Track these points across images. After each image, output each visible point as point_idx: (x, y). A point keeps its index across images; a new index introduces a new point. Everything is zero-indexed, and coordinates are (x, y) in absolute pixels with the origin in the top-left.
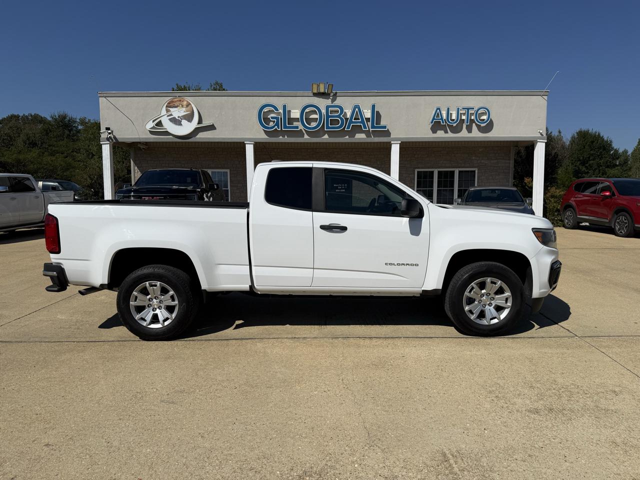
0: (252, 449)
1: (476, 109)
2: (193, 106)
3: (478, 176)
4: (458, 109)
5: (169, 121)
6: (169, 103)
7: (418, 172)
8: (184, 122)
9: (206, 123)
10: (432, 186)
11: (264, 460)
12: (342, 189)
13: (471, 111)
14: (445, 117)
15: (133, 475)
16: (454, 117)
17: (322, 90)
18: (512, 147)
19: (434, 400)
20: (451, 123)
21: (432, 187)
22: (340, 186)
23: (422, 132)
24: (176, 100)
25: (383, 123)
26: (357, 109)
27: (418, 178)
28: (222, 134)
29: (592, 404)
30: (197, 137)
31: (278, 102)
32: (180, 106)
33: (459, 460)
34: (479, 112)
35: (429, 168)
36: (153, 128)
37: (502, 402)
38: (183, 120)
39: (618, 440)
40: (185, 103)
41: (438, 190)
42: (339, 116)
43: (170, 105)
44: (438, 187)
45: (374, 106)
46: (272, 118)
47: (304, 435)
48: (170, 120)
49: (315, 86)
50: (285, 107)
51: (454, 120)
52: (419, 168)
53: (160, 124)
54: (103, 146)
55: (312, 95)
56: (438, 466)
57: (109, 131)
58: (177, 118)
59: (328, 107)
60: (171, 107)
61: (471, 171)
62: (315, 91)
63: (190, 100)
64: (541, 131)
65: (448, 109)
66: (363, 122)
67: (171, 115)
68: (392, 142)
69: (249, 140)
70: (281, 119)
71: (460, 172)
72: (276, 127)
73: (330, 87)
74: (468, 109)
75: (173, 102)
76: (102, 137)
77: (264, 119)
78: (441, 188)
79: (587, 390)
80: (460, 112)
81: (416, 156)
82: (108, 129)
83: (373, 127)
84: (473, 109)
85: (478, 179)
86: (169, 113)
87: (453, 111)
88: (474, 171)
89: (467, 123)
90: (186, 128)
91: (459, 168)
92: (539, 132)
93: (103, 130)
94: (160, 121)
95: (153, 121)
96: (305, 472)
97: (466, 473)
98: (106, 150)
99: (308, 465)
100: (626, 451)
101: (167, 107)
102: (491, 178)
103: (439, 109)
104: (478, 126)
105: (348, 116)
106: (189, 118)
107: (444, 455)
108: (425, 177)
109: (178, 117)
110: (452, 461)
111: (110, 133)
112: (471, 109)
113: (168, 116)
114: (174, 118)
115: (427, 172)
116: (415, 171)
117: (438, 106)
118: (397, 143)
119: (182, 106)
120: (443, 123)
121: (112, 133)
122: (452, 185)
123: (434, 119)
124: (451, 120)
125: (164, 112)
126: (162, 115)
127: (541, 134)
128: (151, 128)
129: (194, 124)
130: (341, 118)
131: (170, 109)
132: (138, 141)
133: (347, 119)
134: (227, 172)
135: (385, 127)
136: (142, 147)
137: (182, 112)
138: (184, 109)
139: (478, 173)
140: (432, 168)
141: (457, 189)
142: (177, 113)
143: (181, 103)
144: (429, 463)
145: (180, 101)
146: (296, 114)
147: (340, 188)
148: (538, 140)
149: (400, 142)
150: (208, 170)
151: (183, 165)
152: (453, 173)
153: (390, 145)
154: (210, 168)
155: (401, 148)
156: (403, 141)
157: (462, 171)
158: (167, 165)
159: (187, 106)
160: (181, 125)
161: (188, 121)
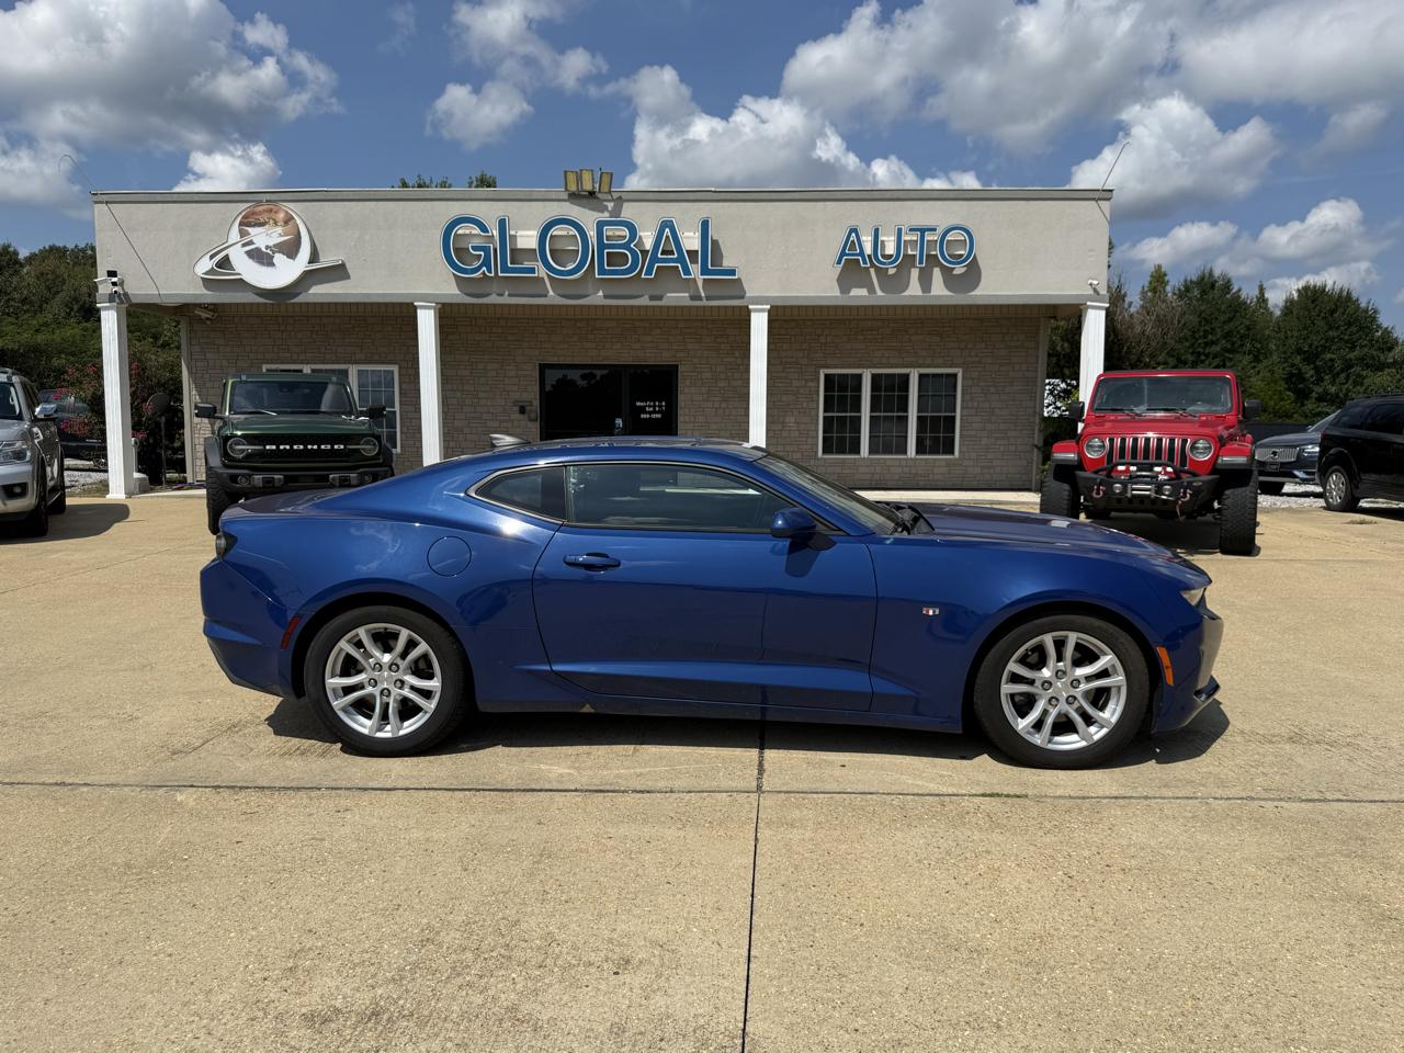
1: (940, 231)
2: (299, 221)
3: (963, 386)
4: (900, 230)
5: (246, 256)
6: (245, 217)
7: (826, 376)
8: (279, 258)
9: (326, 261)
10: (857, 407)
12: (655, 412)
13: (929, 237)
14: (868, 249)
16: (890, 249)
17: (588, 186)
18: (1042, 319)
20: (884, 264)
21: (859, 410)
22: (650, 406)
23: (818, 284)
24: (261, 208)
25: (727, 263)
26: (667, 230)
27: (826, 390)
28: (365, 285)
30: (310, 292)
31: (489, 212)
32: (271, 222)
34: (948, 238)
35: (850, 368)
36: (211, 272)
38: (277, 255)
40: (281, 216)
41: (871, 417)
42: (627, 246)
43: (248, 221)
44: (873, 409)
45: (705, 225)
46: (474, 248)
48: (250, 254)
49: (572, 178)
51: (892, 256)
52: (828, 367)
53: (225, 263)
54: (104, 314)
55: (566, 197)
57: (114, 279)
58: (264, 249)
59: (600, 225)
60: (249, 225)
61: (948, 375)
62: (573, 188)
63: (292, 208)
64: (1095, 282)
65: (877, 231)
66: (681, 259)
67: (251, 243)
68: (750, 307)
69: (425, 298)
70: (495, 250)
71: (922, 377)
72: (484, 268)
73: (606, 179)
74: (923, 231)
75: (254, 213)
76: (100, 291)
77: (455, 252)
78: (878, 414)
80: (905, 238)
81: (822, 340)
82: (112, 274)
83: (705, 271)
84: (935, 230)
85: (963, 394)
86: (247, 239)
87: (889, 235)
88: (955, 376)
89: (921, 263)
90: (284, 273)
91: (920, 367)
92: (1091, 285)
93: (101, 276)
94: (227, 258)
95: (212, 257)
98: (110, 322)
101: (240, 224)
102: (992, 390)
103: (854, 230)
104: (947, 272)
105: (648, 244)
106: (291, 249)
108: (843, 388)
109: (267, 247)
111: (114, 284)
112: (929, 230)
113: (244, 245)
114: (258, 249)
115: (846, 375)
116: (819, 372)
117: (853, 223)
118: (762, 310)
119: (276, 223)
120: (865, 263)
121: (122, 283)
122: (904, 407)
123: (843, 254)
124: (883, 256)
125: (234, 235)
126: (230, 242)
127: (1095, 290)
128: (205, 273)
129: (301, 264)
130: (631, 250)
131: (250, 229)
132: (193, 301)
133: (645, 252)
134: (392, 372)
135: (733, 272)
136: (204, 315)
137: (275, 235)
138: (279, 230)
139: (964, 378)
140: (859, 367)
141: (915, 415)
142: (264, 238)
143: (273, 215)
145: (271, 210)
146: (527, 239)
147: (651, 409)
148: (1089, 303)
149: (768, 307)
150: (351, 366)
151: (295, 356)
152: (906, 377)
153: (748, 312)
154: (356, 362)
155: (770, 322)
156: (774, 304)
157: (927, 375)
158: (260, 356)
159: (286, 223)
160: (272, 265)
161: (288, 257)
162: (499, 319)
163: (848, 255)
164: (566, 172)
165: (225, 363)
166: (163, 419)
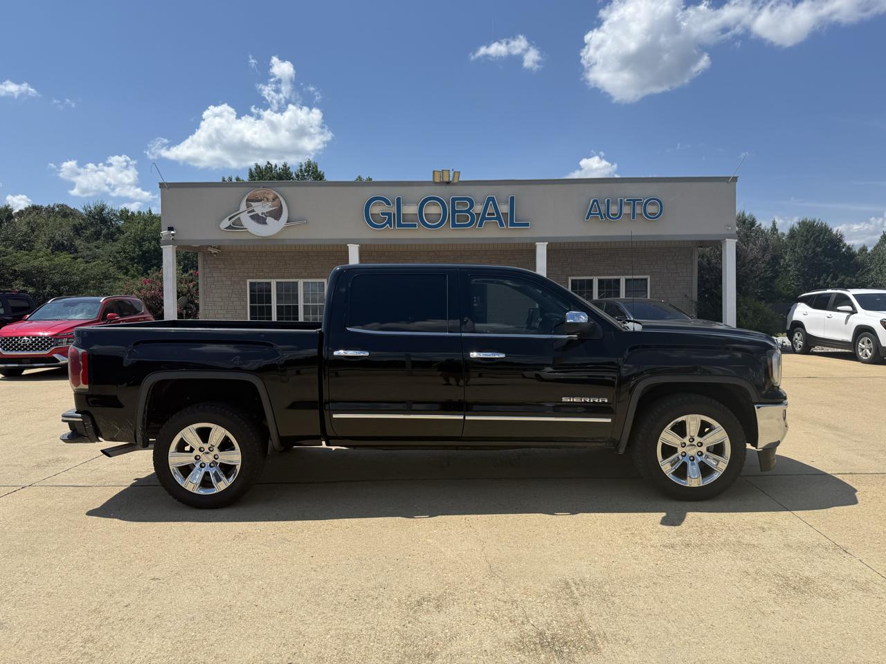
0: (368, 580)
1: (644, 201)
2: (281, 199)
3: (651, 286)
4: (621, 201)
5: (250, 219)
6: (250, 197)
7: (572, 280)
8: (269, 220)
9: (297, 221)
11: (381, 589)
13: (637, 204)
14: (604, 211)
15: (248, 602)
16: (616, 211)
17: (446, 179)
18: (694, 248)
19: (563, 537)
20: (613, 219)
24: (259, 192)
25: (524, 219)
28: (319, 234)
29: (734, 539)
31: (391, 193)
32: (265, 199)
33: (582, 587)
34: (648, 204)
35: (586, 275)
36: (229, 227)
37: (637, 539)
38: (268, 218)
39: (751, 570)
40: (271, 196)
42: (468, 211)
43: (252, 199)
45: (512, 198)
46: (382, 214)
47: (422, 568)
48: (252, 217)
49: (437, 175)
50: (399, 199)
51: (616, 215)
52: (573, 275)
53: (238, 222)
54: (165, 251)
55: (433, 185)
56: (559, 592)
57: (172, 232)
58: (260, 215)
60: (252, 201)
61: (642, 279)
62: (437, 180)
63: (277, 191)
64: (729, 228)
65: (608, 201)
66: (498, 218)
67: (253, 211)
68: (537, 243)
69: (353, 241)
70: (394, 215)
71: (627, 280)
73: (457, 174)
74: (634, 201)
75: (255, 195)
76: (163, 239)
79: (733, 527)
80: (624, 205)
81: (570, 260)
82: (171, 229)
84: (641, 200)
85: (651, 289)
86: (251, 209)
87: (615, 204)
88: (646, 280)
89: (633, 218)
90: (272, 228)
91: (625, 275)
92: (727, 229)
93: (164, 232)
94: (239, 219)
95: (230, 219)
96: (423, 599)
97: (586, 597)
98: (169, 255)
99: (426, 592)
100: (756, 579)
101: (247, 200)
102: (668, 288)
103: (596, 201)
104: (647, 222)
106: (277, 214)
107: (567, 583)
108: (582, 288)
109: (262, 214)
110: (573, 589)
111: (173, 235)
112: (638, 200)
113: (249, 212)
114: (257, 215)
115: (584, 280)
116: (568, 279)
117: (595, 197)
118: (544, 245)
119: (268, 200)
120: (602, 218)
121: (177, 235)
123: (590, 214)
124: (612, 214)
125: (243, 206)
126: (241, 211)
127: (729, 233)
128: (227, 228)
129: (282, 223)
130: (471, 214)
131: (252, 203)
132: (209, 243)
134: (324, 283)
136: (213, 251)
137: (267, 207)
138: (270, 204)
139: (651, 281)
140: (591, 276)
142: (260, 209)
143: (266, 196)
144: (549, 590)
145: (265, 193)
148: (727, 240)
149: (547, 243)
150: (299, 280)
151: (266, 275)
152: (618, 281)
153: (535, 247)
154: (303, 278)
155: (548, 251)
156: (550, 241)
157: (630, 280)
158: (245, 275)
159: (274, 200)
160: (266, 223)
161: (275, 219)
162: (385, 252)
163: (592, 214)
164: (434, 171)
165: (224, 279)
166: (185, 311)
